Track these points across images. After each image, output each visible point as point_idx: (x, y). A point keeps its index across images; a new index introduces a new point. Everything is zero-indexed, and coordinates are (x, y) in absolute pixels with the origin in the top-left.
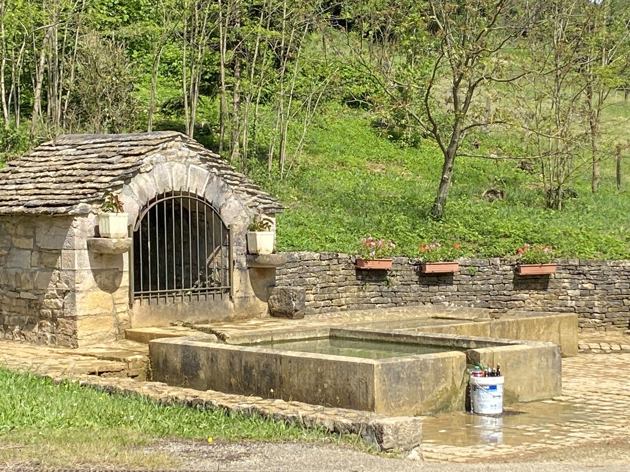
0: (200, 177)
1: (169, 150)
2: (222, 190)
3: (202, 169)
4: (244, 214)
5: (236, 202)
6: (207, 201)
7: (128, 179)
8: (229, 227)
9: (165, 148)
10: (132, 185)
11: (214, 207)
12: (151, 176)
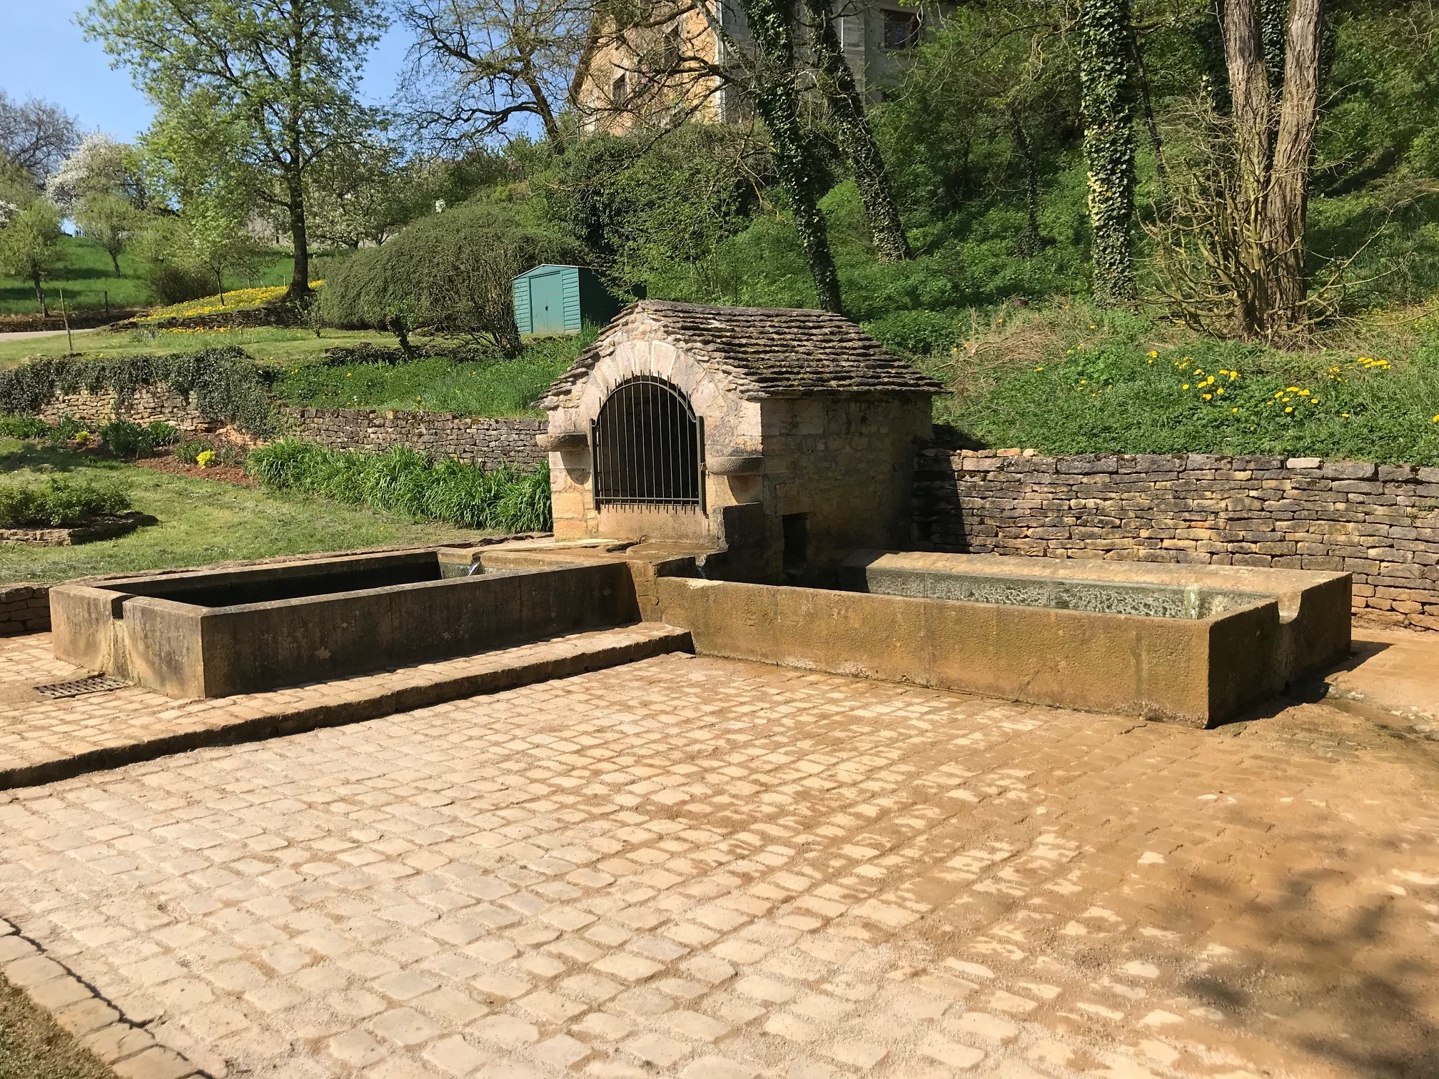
0: (665, 356)
1: (630, 326)
2: (691, 370)
3: (668, 346)
4: (720, 401)
5: (712, 385)
6: (673, 387)
7: (591, 367)
8: (701, 419)
9: (626, 324)
10: (595, 373)
11: (681, 394)
12: (614, 360)
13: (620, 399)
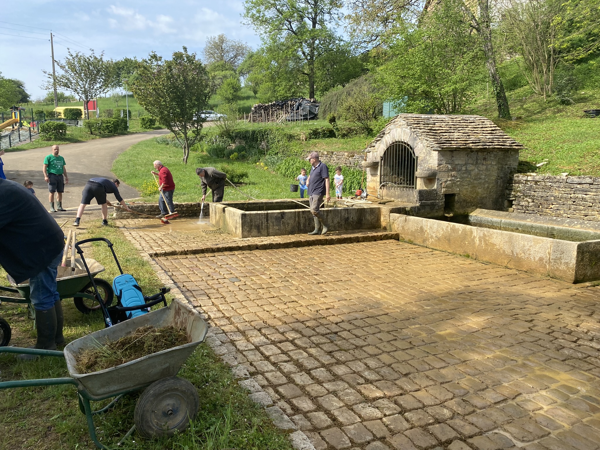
0: (407, 134)
1: (396, 123)
2: (415, 139)
3: (408, 130)
4: (424, 151)
5: (422, 145)
6: (408, 145)
7: (382, 137)
8: (417, 157)
9: (395, 122)
10: (384, 139)
11: (411, 148)
12: (390, 135)
13: (391, 149)
